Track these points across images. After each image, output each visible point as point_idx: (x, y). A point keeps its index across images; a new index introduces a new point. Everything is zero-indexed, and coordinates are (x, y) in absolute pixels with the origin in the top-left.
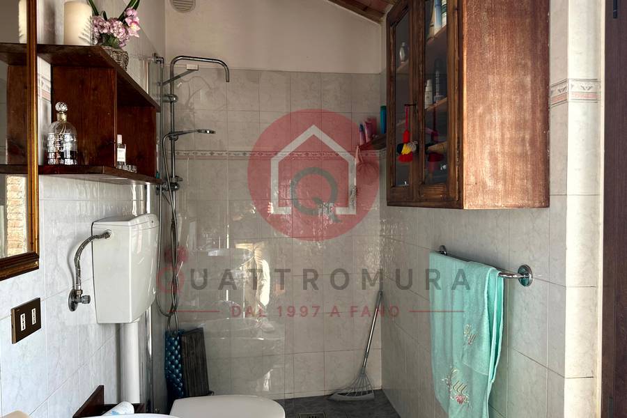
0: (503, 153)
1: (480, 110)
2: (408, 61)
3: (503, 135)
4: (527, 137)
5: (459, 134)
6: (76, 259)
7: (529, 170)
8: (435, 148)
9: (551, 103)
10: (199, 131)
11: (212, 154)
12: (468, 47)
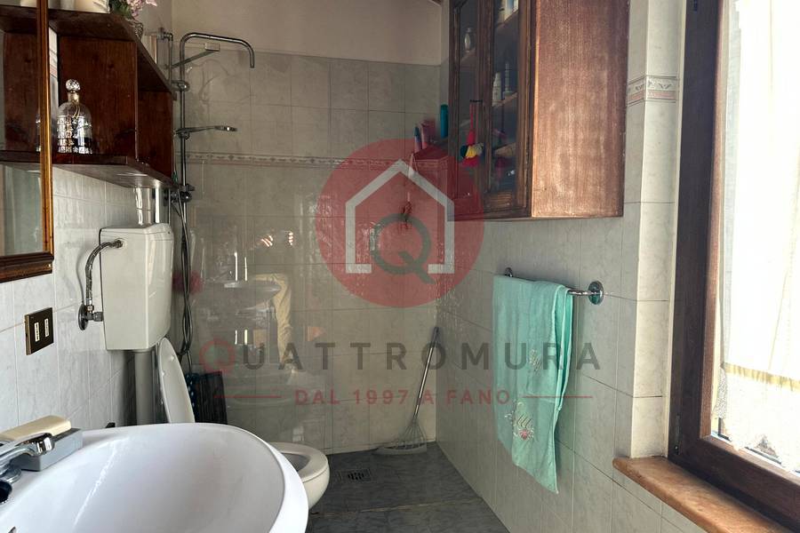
0: (575, 156)
1: (552, 107)
2: (473, 50)
3: (576, 136)
4: (602, 138)
5: (528, 133)
6: (87, 268)
7: (603, 175)
8: (502, 151)
9: (629, 101)
10: (217, 128)
11: (231, 157)
12: (540, 36)
